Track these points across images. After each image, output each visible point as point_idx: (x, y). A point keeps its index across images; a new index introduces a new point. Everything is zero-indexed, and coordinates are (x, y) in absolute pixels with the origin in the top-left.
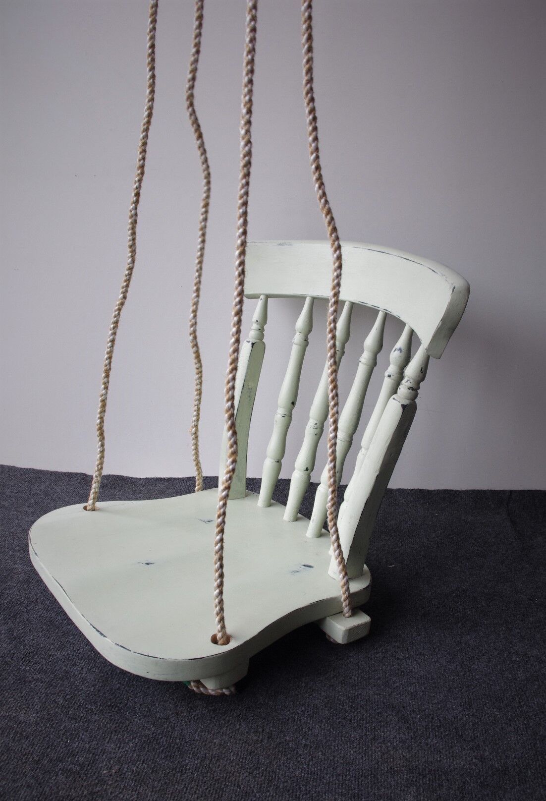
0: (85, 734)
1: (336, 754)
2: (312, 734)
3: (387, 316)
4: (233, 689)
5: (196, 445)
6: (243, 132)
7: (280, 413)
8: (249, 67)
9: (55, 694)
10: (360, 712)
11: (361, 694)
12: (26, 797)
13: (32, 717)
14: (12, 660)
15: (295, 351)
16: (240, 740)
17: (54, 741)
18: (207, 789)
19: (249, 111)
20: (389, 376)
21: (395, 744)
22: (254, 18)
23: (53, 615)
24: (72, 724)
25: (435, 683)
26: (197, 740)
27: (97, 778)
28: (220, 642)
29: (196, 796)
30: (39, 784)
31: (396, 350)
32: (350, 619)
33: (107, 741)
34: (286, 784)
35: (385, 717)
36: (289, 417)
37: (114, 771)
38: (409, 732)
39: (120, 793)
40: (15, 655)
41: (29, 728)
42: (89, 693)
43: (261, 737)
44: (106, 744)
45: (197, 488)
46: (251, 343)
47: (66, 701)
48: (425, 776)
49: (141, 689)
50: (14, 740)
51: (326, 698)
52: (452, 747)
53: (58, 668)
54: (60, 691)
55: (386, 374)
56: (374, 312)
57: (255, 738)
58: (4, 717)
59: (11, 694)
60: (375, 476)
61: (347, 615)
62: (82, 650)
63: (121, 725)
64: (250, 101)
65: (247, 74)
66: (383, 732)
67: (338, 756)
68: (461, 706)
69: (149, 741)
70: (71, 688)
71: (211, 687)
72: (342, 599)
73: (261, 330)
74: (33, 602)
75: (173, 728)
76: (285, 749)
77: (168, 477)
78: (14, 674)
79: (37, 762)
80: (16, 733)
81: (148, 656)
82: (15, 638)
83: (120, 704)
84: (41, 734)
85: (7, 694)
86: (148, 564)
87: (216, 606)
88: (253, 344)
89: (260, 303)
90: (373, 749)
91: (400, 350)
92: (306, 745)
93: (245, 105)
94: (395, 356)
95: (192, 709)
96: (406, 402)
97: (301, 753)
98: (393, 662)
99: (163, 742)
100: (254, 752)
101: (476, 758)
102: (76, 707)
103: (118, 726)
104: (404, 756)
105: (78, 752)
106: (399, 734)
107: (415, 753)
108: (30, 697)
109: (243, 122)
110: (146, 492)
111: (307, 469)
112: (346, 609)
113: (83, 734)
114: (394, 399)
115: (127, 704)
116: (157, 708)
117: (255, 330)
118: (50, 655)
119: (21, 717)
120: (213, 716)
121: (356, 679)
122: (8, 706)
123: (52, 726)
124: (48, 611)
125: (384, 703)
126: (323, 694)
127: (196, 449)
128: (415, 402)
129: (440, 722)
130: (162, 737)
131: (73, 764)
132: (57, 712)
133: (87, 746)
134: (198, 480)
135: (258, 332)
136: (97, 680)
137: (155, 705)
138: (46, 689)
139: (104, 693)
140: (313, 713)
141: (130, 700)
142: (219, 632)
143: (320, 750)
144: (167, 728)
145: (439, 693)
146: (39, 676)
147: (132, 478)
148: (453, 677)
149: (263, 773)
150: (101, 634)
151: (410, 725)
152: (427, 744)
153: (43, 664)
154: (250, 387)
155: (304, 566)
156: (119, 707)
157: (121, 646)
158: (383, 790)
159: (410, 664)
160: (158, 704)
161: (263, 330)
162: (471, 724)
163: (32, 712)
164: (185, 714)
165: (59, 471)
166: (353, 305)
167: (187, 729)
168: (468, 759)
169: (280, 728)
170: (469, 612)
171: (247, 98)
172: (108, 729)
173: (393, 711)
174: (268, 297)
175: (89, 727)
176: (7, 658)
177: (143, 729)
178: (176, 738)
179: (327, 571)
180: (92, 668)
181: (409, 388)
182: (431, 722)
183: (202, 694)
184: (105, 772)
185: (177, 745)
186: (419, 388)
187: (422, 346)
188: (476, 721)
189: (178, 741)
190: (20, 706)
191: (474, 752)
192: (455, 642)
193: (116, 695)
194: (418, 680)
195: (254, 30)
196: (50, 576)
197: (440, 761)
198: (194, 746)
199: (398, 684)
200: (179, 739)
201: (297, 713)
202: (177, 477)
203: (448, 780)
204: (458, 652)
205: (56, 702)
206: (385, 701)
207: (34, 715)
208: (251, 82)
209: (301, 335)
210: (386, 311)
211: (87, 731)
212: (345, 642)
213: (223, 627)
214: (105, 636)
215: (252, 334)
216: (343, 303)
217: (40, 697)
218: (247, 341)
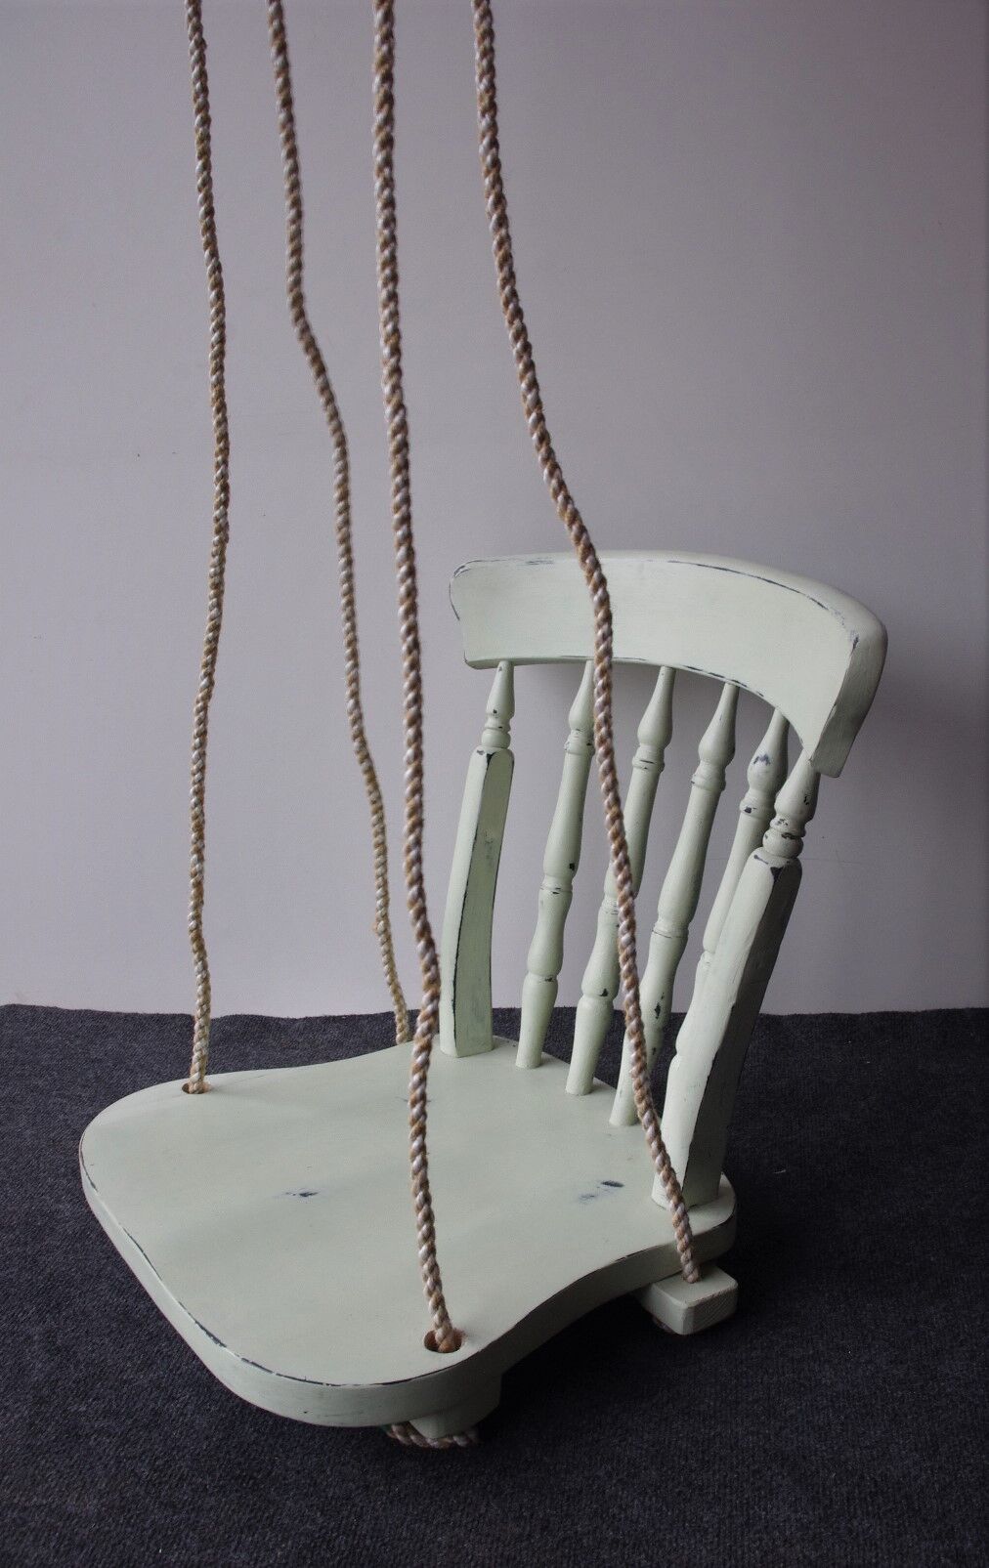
0: (191, 1534)
1: (672, 1557)
2: (626, 1518)
3: (738, 692)
4: (472, 1435)
5: (389, 953)
6: (387, 389)
7: (550, 886)
8: (387, 271)
9: (135, 1457)
10: (719, 1470)
11: (720, 1434)
13: (92, 1505)
14: (54, 1393)
15: (571, 765)
16: (488, 1535)
17: (134, 1551)
19: (396, 351)
20: (748, 811)
21: (788, 1533)
22: (388, 183)
23: (130, 1302)
24: (166, 1517)
25: (865, 1406)
26: (405, 1539)
28: (442, 1347)
31: (757, 759)
32: (696, 1285)
33: (233, 1547)
35: (769, 1479)
36: (565, 894)
38: (814, 1508)
40: (60, 1384)
41: (86, 1527)
42: (199, 1454)
43: (528, 1528)
44: (232, 1554)
45: (398, 1036)
46: (485, 755)
47: (155, 1471)
49: (299, 1441)
50: (57, 1552)
51: (653, 1446)
53: (139, 1405)
54: (144, 1453)
55: (743, 806)
56: (714, 684)
57: (517, 1530)
58: (39, 1507)
59: (52, 1461)
60: (730, 1007)
61: (691, 1278)
62: (184, 1368)
63: (260, 1513)
64: (396, 331)
65: (385, 285)
66: (765, 1509)
67: (678, 1561)
68: (916, 1450)
69: (312, 1545)
70: (165, 1444)
71: (429, 1433)
72: (679, 1248)
73: (504, 729)
74: (91, 1276)
75: (360, 1517)
76: (575, 1550)
78: (57, 1422)
80: (62, 1538)
81: (305, 1381)
82: (59, 1350)
83: (258, 1472)
84: (107, 1538)
85: (43, 1462)
86: (304, 1195)
87: (426, 1278)
88: (489, 757)
89: (498, 677)
90: (746, 1543)
91: (766, 759)
92: (616, 1541)
93: (386, 341)
94: (756, 771)
95: (394, 1477)
96: (780, 863)
97: (606, 1557)
98: (783, 1367)
99: (339, 1546)
100: (515, 1558)
101: (946, 1557)
102: (174, 1481)
103: (255, 1517)
104: (805, 1557)
106: (796, 1512)
107: (828, 1550)
108: (88, 1466)
109: (385, 371)
110: (306, 1045)
111: (605, 994)
112: (688, 1267)
113: (187, 1535)
114: (756, 857)
115: (271, 1472)
116: (328, 1477)
117: (492, 729)
118: (125, 1382)
119: (71, 1505)
120: (435, 1490)
121: (712, 1403)
122: (47, 1485)
123: (129, 1522)
124: (121, 1292)
125: (765, 1451)
126: (646, 1436)
127: (390, 961)
128: (798, 860)
129: (876, 1486)
130: (338, 1536)
132: (137, 1494)
133: (196, 1559)
134: (400, 1020)
135: (498, 733)
136: (214, 1427)
137: (324, 1471)
138: (116, 1450)
139: (228, 1452)
140: (628, 1476)
141: (277, 1463)
142: (438, 1327)
143: (642, 1549)
144: (348, 1517)
145: (875, 1424)
146: (103, 1423)
147: (280, 1020)
148: (900, 1393)
150: (216, 1340)
151: (818, 1493)
152: (850, 1531)
153: (110, 1400)
154: (489, 839)
155: (606, 1183)
156: (255, 1478)
157: (253, 1363)
159: (817, 1368)
160: (331, 1470)
161: (509, 728)
162: (937, 1486)
163: (92, 1497)
164: (382, 1488)
166: (674, 673)
167: (386, 1517)
168: (932, 1559)
169: (565, 1508)
170: (932, 1259)
171: (389, 327)
172: (234, 1524)
173: (782, 1466)
174: (513, 664)
175: (198, 1522)
176: (44, 1389)
177: (301, 1521)
178: (365, 1536)
179: (651, 1193)
180: (204, 1403)
181: (785, 836)
182: (859, 1486)
183: (414, 1445)
185: (368, 1550)
186: (803, 834)
187: (803, 752)
188: (947, 1480)
189: (368, 1542)
190: (68, 1485)
191: (943, 1543)
192: (904, 1320)
193: (249, 1455)
194: (831, 1401)
195: (390, 203)
196: (120, 1227)
197: (877, 1563)
198: (400, 1551)
199: (793, 1411)
200: (371, 1538)
201: (599, 1477)
202: (364, 1013)
204: (910, 1341)
205: (136, 1474)
206: (767, 1446)
207: (96, 1501)
208: (393, 297)
209: (580, 734)
210: (738, 684)
211: (194, 1530)
212: (689, 1331)
213: (444, 1317)
214: (222, 1345)
215: (488, 737)
216: (655, 669)
217: (106, 1466)
218: (478, 752)
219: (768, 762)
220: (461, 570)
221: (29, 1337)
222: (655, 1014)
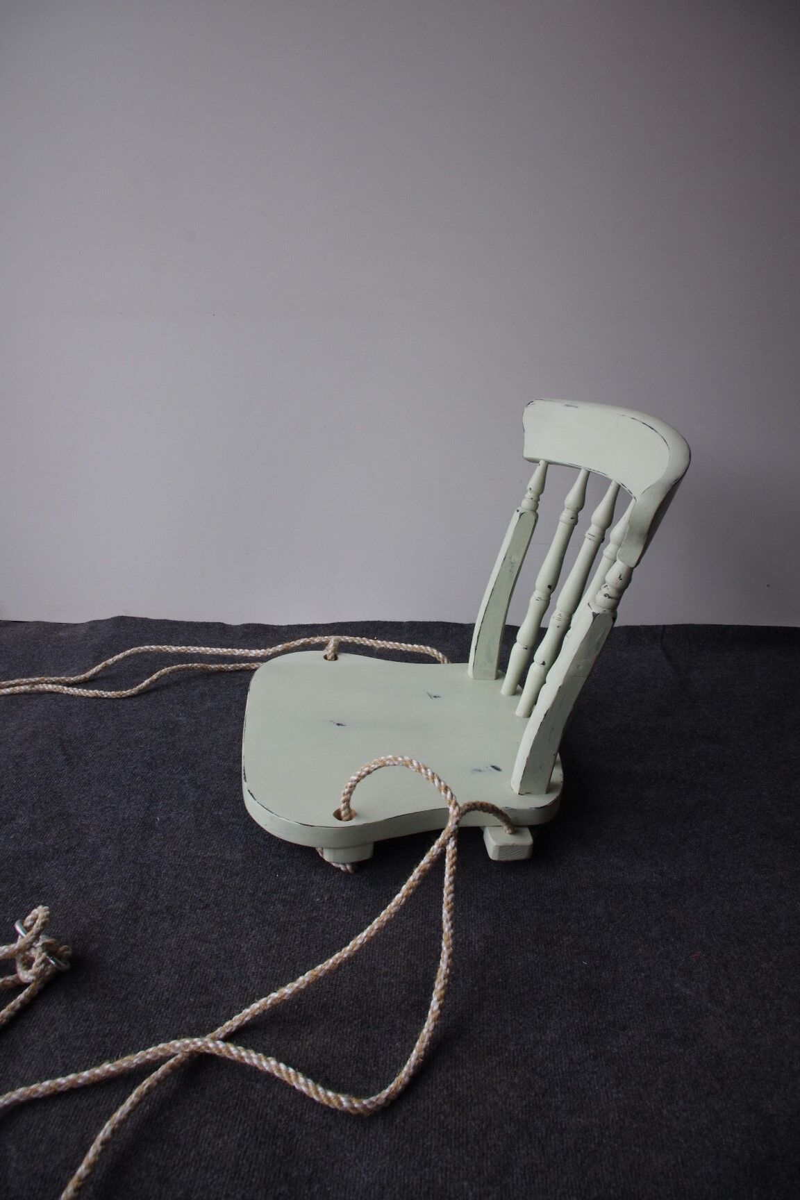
12: (251, 923)
13: (238, 856)
14: (204, 806)
17: (264, 876)
18: (414, 911)
27: (311, 906)
29: (405, 917)
30: (260, 912)
34: (485, 904)
37: (326, 899)
39: (337, 916)
40: (205, 802)
41: (237, 866)
48: (611, 891)
50: (226, 876)
52: (633, 865)
58: (211, 857)
59: (212, 837)
77: (311, 623)
78: (209, 819)
79: (253, 895)
80: (226, 871)
82: (200, 787)
84: (250, 870)
85: (208, 837)
101: (656, 873)
105: (288, 884)
119: (227, 856)
122: (213, 847)
131: (286, 894)
132: (260, 851)
133: (296, 879)
147: (273, 626)
149: (461, 896)
158: (574, 904)
163: (237, 852)
165: (195, 621)
168: (650, 874)
176: (198, 805)
184: (318, 900)
190: (224, 847)
197: (624, 877)
203: (632, 892)
207: (239, 854)
217: (241, 839)
221: (182, 781)
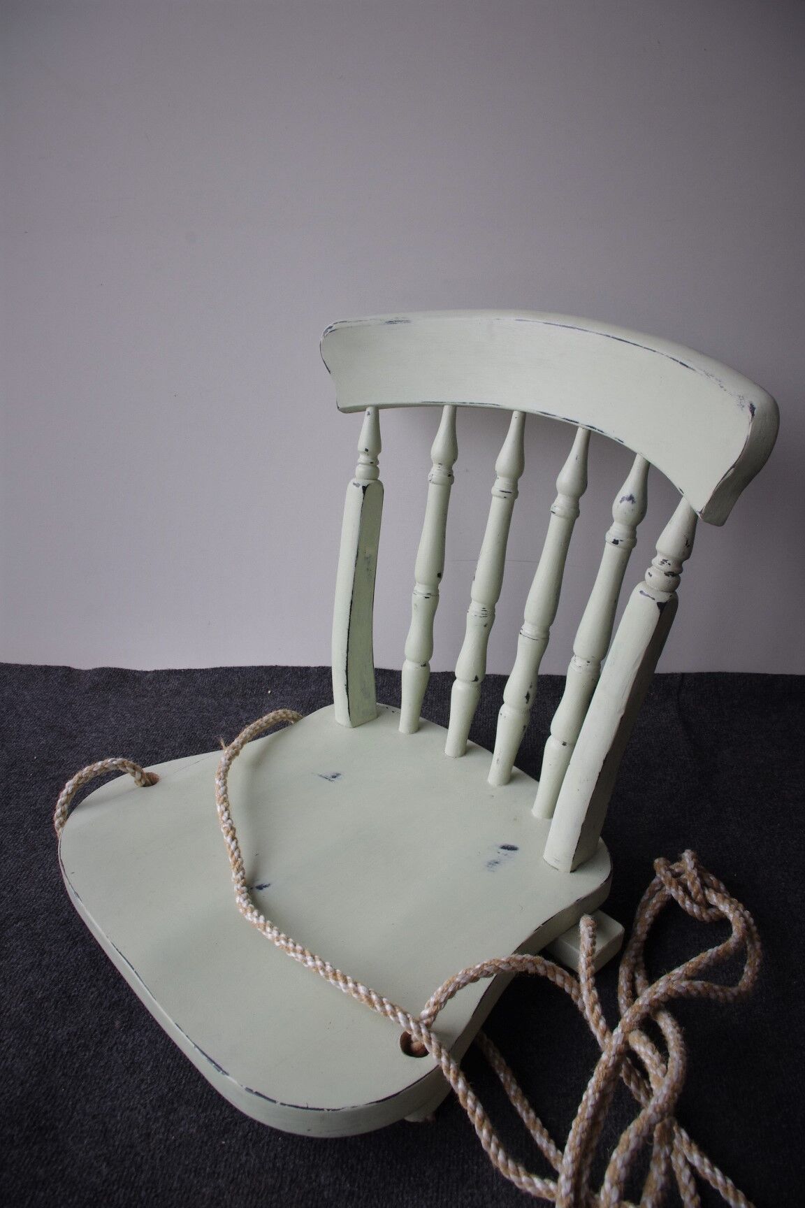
3: (591, 435)
7: (420, 591)
15: (433, 493)
20: (616, 542)
31: (622, 498)
36: (433, 597)
46: (361, 487)
55: (609, 537)
56: (567, 429)
60: (619, 718)
73: (374, 463)
88: (364, 488)
89: (366, 420)
91: (631, 498)
94: (621, 508)
96: (664, 598)
111: (476, 680)
114: (641, 592)
117: (364, 464)
128: (677, 594)
135: (369, 467)
150: (219, 1068)
154: (367, 555)
155: (504, 847)
161: (377, 462)
166: (524, 416)
174: (377, 408)
179: (542, 854)
181: (667, 574)
186: (681, 571)
187: (683, 500)
209: (441, 467)
210: (590, 429)
215: (361, 470)
216: (509, 413)
218: (354, 484)
219: (633, 502)
220: (329, 330)
222: (525, 700)
